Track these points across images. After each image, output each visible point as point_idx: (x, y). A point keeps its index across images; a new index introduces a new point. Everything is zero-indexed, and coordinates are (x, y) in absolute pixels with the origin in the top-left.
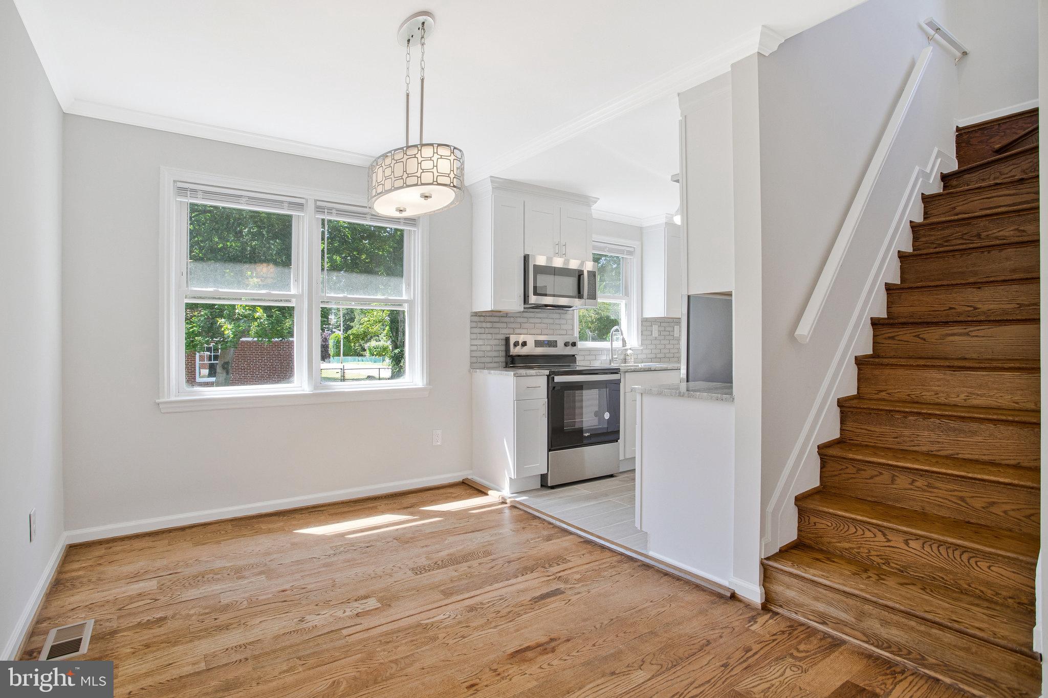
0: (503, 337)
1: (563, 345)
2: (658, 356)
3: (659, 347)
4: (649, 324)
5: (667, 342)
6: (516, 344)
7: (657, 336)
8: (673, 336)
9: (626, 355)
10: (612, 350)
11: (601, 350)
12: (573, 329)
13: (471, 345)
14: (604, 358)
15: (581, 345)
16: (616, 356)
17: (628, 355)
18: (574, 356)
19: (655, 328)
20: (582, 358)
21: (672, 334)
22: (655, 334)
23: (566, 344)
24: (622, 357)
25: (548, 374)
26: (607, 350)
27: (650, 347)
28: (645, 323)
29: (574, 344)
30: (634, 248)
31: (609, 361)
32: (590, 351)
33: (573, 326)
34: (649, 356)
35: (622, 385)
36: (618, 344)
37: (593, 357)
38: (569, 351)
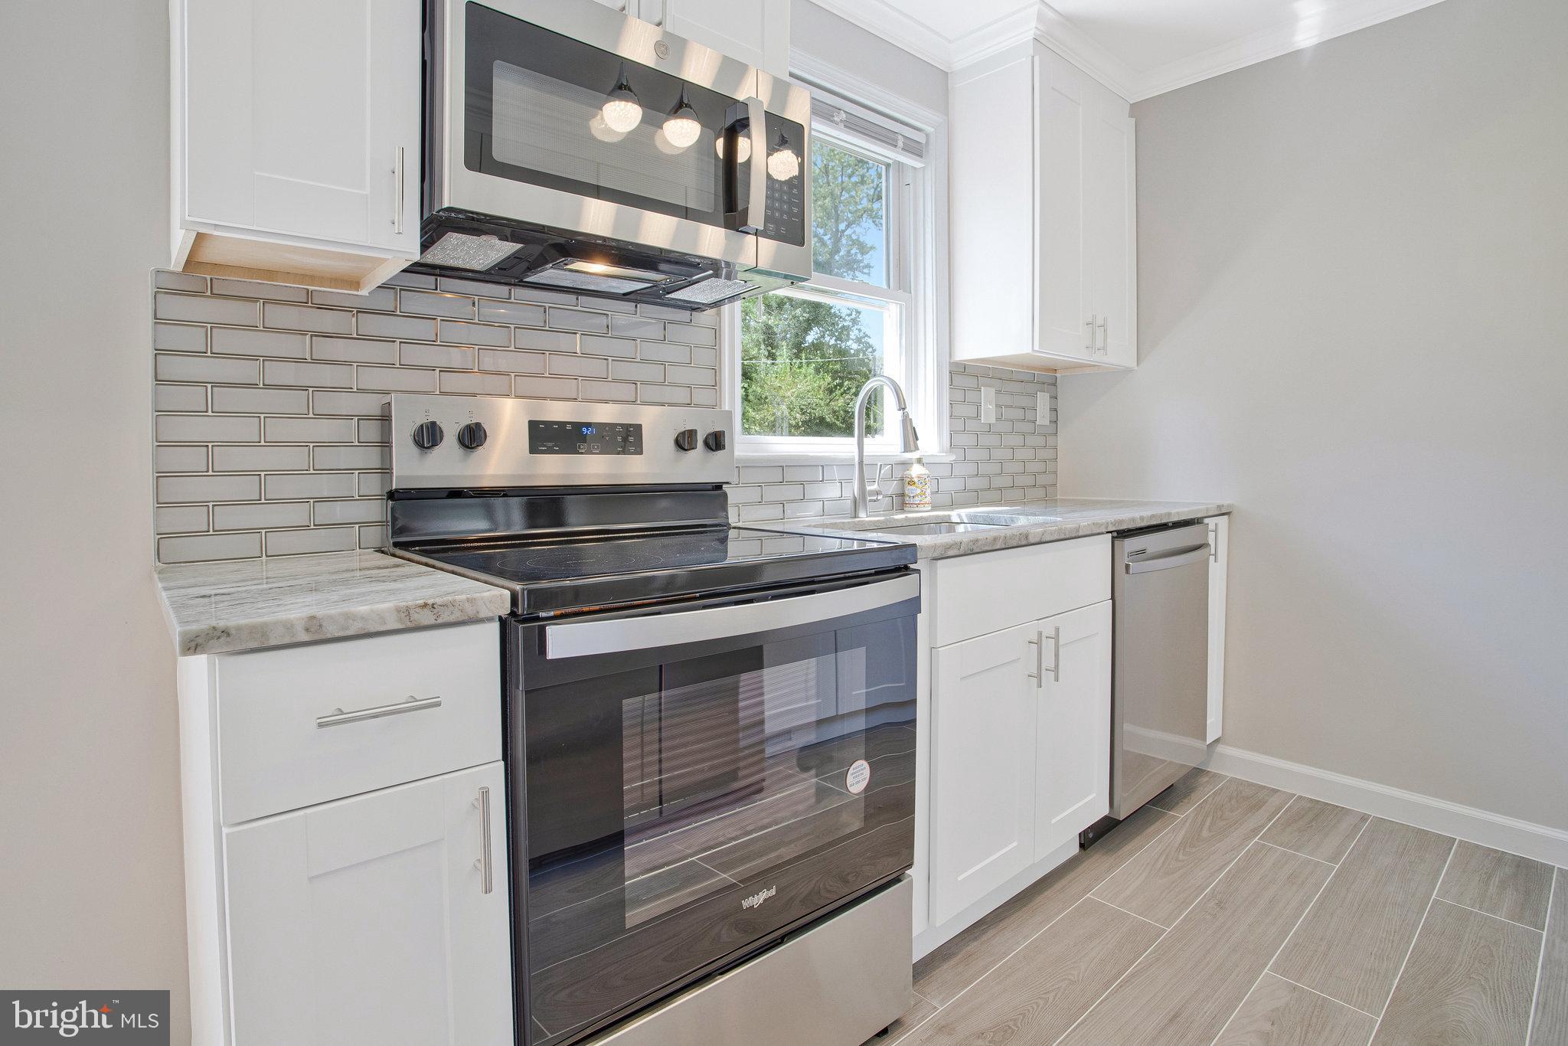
0: (371, 405)
1: (672, 443)
2: (998, 482)
3: (998, 454)
4: (971, 382)
5: (1019, 440)
6: (428, 437)
7: (993, 421)
8: (1034, 422)
9: (905, 481)
10: (861, 462)
11: (820, 466)
12: (716, 385)
13: (161, 444)
14: (832, 491)
15: (744, 445)
16: (875, 487)
17: (911, 483)
18: (718, 487)
19: (987, 397)
20: (753, 494)
21: (1029, 415)
22: (988, 413)
23: (684, 442)
24: (892, 488)
25: (505, 610)
26: (846, 464)
27: (970, 455)
28: (957, 379)
29: (716, 442)
30: (927, 135)
31: (849, 504)
32: (784, 470)
33: (716, 370)
34: (973, 484)
35: (922, 619)
36: (886, 444)
37: (795, 492)
38: (695, 468)
